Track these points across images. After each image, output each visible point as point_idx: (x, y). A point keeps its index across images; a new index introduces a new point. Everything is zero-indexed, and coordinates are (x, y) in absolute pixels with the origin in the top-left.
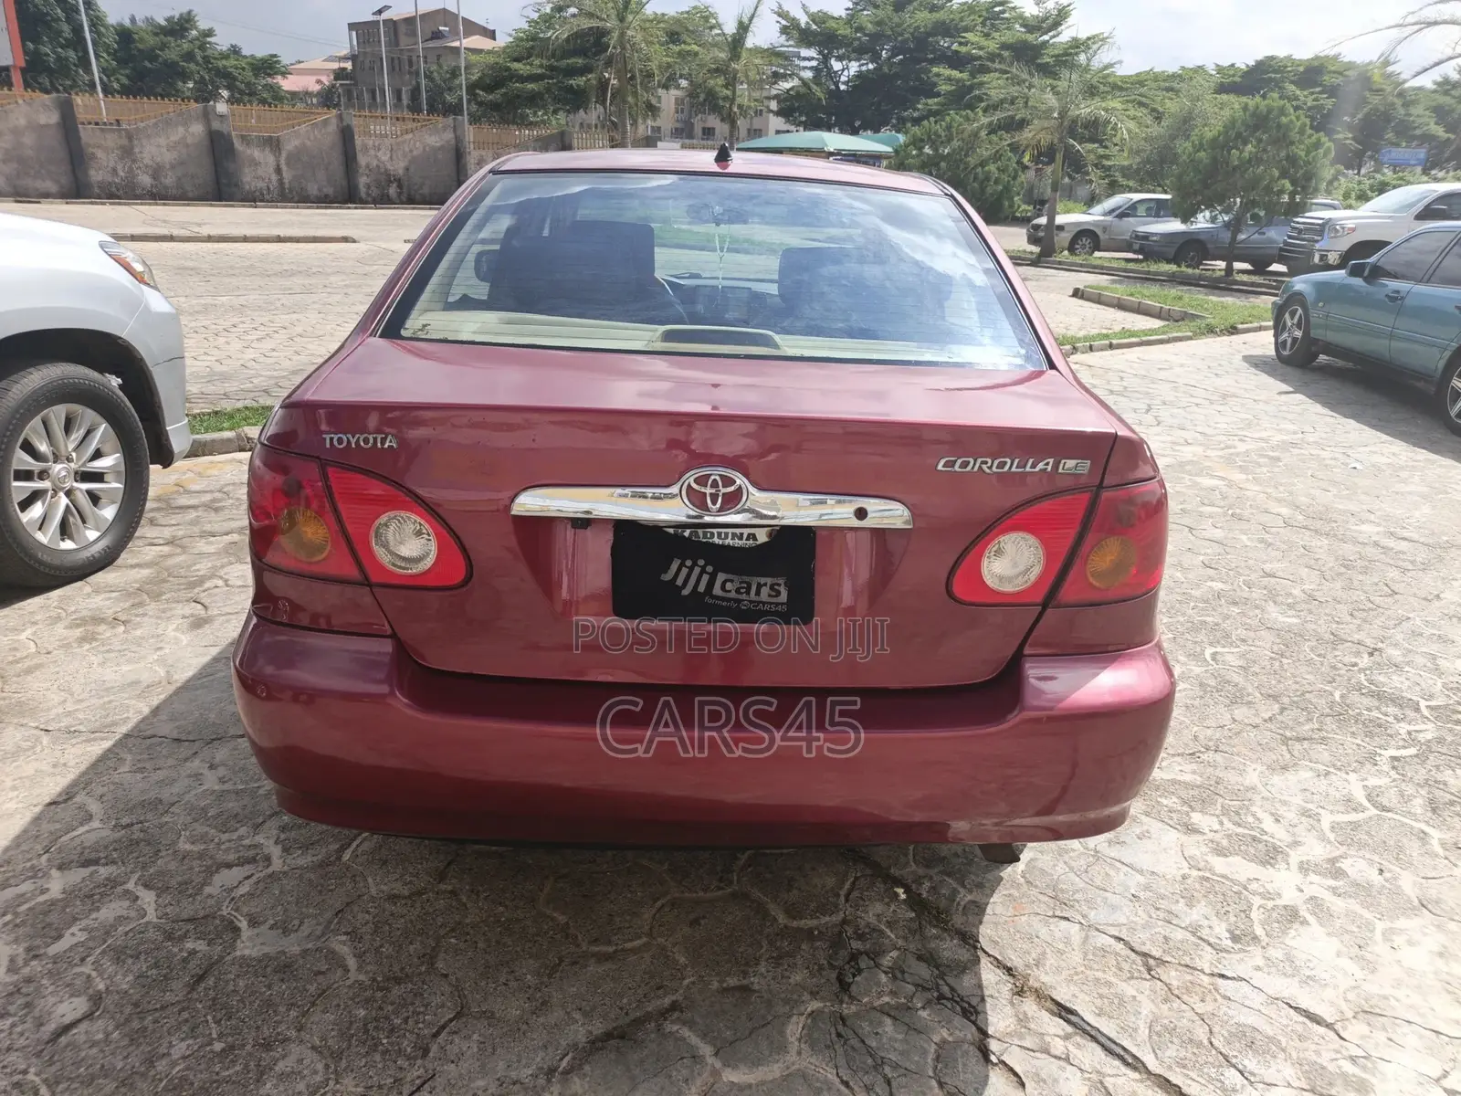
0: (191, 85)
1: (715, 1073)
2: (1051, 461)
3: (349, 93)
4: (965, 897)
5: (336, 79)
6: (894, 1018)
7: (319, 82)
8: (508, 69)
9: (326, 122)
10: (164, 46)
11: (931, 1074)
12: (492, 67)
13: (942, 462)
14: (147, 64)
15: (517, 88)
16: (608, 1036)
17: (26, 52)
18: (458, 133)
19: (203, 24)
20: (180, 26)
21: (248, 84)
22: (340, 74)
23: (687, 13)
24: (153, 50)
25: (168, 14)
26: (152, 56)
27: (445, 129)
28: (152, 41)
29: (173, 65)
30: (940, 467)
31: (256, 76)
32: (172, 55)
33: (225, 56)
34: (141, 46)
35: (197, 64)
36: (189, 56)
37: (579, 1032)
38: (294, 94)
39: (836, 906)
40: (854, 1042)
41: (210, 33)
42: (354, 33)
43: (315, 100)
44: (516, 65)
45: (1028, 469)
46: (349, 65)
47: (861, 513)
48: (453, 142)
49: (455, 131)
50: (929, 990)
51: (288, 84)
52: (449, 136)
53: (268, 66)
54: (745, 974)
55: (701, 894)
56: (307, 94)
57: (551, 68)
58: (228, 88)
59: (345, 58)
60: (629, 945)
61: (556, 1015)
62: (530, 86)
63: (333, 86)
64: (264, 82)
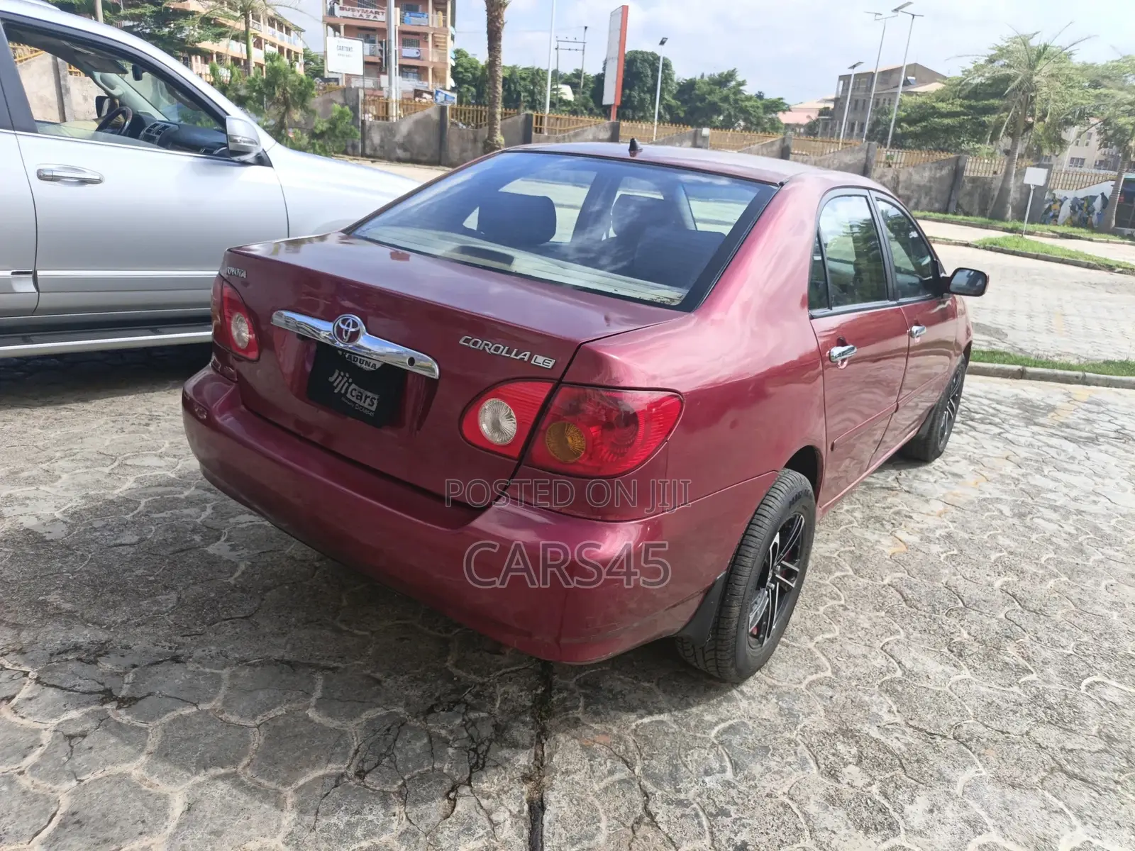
0: (721, 118)
1: (308, 707)
2: (528, 353)
3: (826, 125)
4: (579, 713)
5: (820, 115)
6: (430, 741)
7: (809, 117)
8: (933, 107)
9: (772, 143)
10: (711, 92)
11: (406, 777)
12: (920, 107)
13: (463, 339)
14: (698, 104)
15: (935, 123)
16: (288, 663)
17: (623, 95)
18: (870, 154)
19: (739, 78)
20: (724, 80)
21: (759, 118)
22: (824, 112)
23: (1118, 61)
24: (704, 94)
25: (720, 72)
26: (702, 99)
27: (860, 150)
28: (705, 88)
29: (715, 104)
30: (461, 342)
31: (765, 113)
32: (714, 98)
33: (749, 98)
34: (697, 92)
35: (730, 104)
36: (725, 99)
37: (276, 654)
38: (788, 125)
39: (489, 673)
40: (390, 738)
41: (742, 84)
42: (842, 82)
43: (802, 130)
44: (940, 105)
45: (512, 356)
46: (831, 106)
47: (412, 361)
48: (864, 161)
49: (868, 151)
50: (474, 742)
51: (784, 118)
52: (862, 155)
53: (776, 106)
54: (389, 676)
55: (426, 629)
56: (798, 125)
57: (970, 107)
58: (745, 120)
59: (831, 100)
60: (356, 631)
61: (282, 641)
62: (947, 121)
63: (818, 120)
64: (770, 116)
